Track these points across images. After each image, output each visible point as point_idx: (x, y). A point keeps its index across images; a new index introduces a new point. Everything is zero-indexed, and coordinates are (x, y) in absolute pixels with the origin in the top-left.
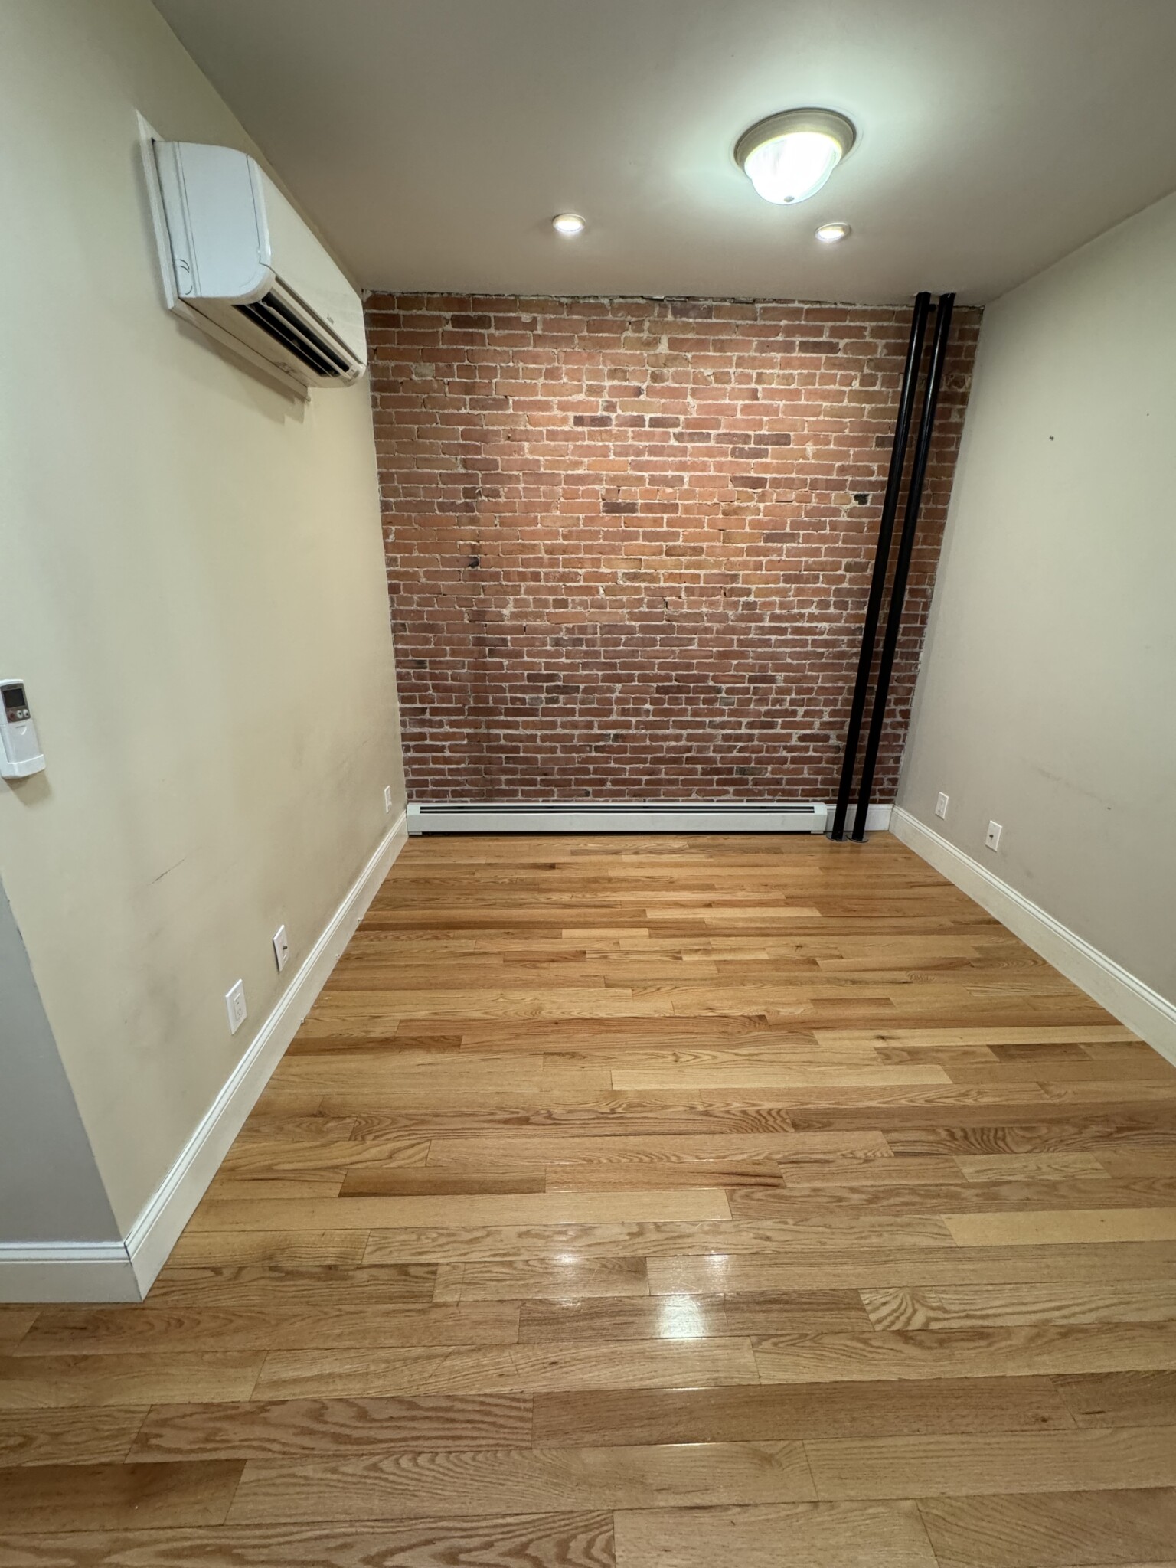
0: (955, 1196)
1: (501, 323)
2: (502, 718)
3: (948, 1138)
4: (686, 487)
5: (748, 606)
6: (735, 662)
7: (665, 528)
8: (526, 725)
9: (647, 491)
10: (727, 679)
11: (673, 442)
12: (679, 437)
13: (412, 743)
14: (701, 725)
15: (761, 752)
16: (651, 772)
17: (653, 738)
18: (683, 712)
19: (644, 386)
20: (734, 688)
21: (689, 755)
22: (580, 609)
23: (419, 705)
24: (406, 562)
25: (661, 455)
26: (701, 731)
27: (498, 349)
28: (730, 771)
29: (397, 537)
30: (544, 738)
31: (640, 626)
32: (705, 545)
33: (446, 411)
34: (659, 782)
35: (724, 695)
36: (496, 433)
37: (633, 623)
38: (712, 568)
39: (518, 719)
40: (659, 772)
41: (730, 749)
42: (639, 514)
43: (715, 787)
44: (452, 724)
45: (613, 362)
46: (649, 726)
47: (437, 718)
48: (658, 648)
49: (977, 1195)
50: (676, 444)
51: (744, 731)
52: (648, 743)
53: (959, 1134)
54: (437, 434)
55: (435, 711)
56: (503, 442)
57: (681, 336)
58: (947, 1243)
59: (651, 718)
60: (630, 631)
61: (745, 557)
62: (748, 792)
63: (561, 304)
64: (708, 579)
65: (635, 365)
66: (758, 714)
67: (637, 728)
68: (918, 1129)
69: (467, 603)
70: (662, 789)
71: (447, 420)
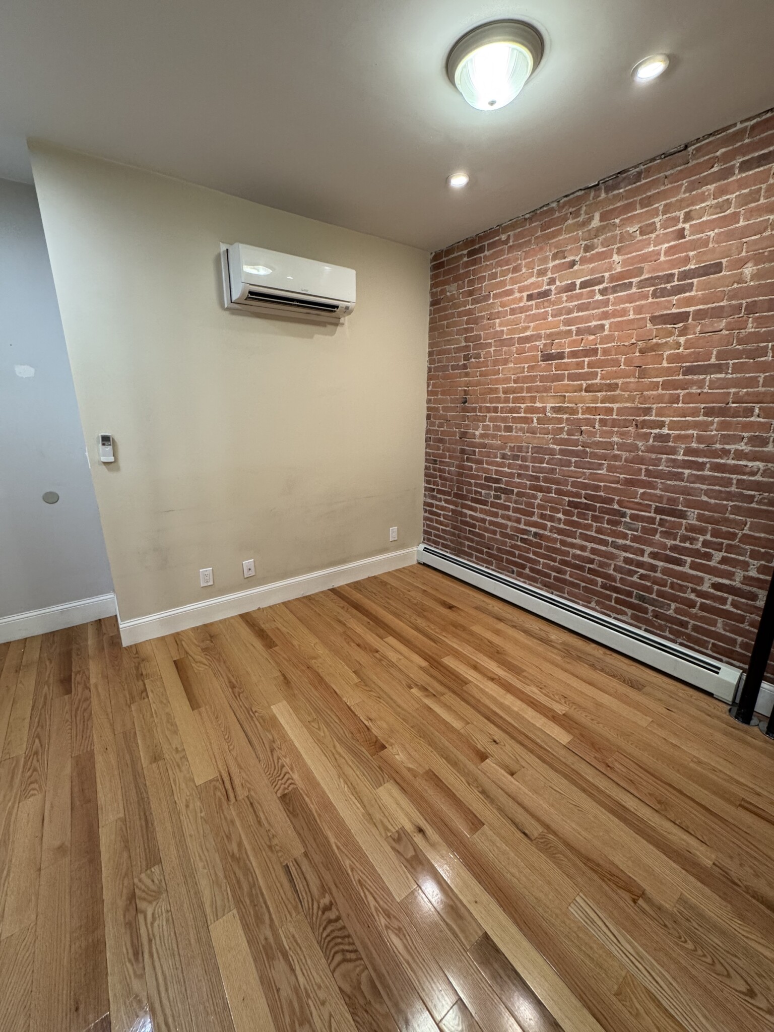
0: (259, 919)
1: (491, 246)
2: (469, 503)
3: (322, 906)
4: (606, 332)
5: (660, 438)
6: (641, 491)
7: (586, 370)
8: (482, 511)
9: (574, 340)
10: (631, 505)
11: (598, 297)
12: (603, 292)
13: (428, 508)
14: (604, 543)
15: (665, 586)
16: (559, 571)
17: (563, 543)
18: (588, 527)
19: (577, 259)
20: (638, 515)
21: (591, 566)
22: (520, 434)
23: (432, 486)
24: (436, 401)
25: (587, 309)
26: (604, 548)
27: (488, 263)
28: (629, 594)
29: (433, 387)
30: (491, 523)
31: (560, 449)
32: (620, 382)
33: (460, 310)
34: (564, 581)
35: (628, 520)
36: (482, 317)
37: (555, 447)
38: (626, 402)
39: (478, 506)
40: (565, 573)
41: (631, 573)
42: (565, 360)
43: (613, 603)
44: (446, 501)
45: (556, 247)
46: (560, 532)
47: (439, 496)
48: (572, 468)
49: (266, 939)
50: (601, 298)
51: (646, 559)
52: (558, 546)
53: (332, 915)
54: (455, 324)
55: (439, 492)
56: (485, 322)
57: (611, 207)
58: (210, 917)
59: (562, 526)
60: (552, 452)
61: (660, 391)
62: (646, 622)
63: (526, 219)
64: (620, 411)
65: (572, 244)
66: (664, 547)
67: (551, 531)
68: (320, 878)
69: (459, 426)
70: (567, 588)
71: (460, 315)
